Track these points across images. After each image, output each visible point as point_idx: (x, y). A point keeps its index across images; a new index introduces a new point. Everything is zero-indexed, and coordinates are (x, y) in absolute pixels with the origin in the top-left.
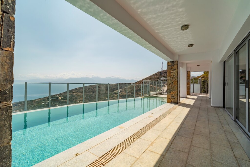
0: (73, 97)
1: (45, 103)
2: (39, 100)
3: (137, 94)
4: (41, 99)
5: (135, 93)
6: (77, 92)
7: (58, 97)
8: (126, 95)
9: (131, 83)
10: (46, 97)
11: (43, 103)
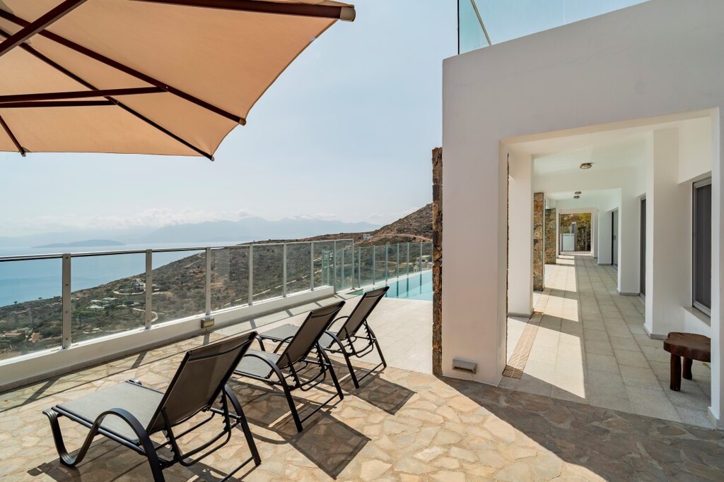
0: (187, 282)
1: (101, 304)
2: (79, 295)
3: (383, 263)
4: (84, 294)
5: (374, 262)
6: (198, 267)
7: (141, 284)
8: (351, 269)
9: (363, 233)
10: (100, 287)
11: (94, 303)
